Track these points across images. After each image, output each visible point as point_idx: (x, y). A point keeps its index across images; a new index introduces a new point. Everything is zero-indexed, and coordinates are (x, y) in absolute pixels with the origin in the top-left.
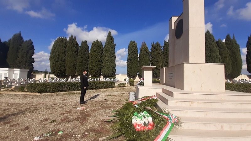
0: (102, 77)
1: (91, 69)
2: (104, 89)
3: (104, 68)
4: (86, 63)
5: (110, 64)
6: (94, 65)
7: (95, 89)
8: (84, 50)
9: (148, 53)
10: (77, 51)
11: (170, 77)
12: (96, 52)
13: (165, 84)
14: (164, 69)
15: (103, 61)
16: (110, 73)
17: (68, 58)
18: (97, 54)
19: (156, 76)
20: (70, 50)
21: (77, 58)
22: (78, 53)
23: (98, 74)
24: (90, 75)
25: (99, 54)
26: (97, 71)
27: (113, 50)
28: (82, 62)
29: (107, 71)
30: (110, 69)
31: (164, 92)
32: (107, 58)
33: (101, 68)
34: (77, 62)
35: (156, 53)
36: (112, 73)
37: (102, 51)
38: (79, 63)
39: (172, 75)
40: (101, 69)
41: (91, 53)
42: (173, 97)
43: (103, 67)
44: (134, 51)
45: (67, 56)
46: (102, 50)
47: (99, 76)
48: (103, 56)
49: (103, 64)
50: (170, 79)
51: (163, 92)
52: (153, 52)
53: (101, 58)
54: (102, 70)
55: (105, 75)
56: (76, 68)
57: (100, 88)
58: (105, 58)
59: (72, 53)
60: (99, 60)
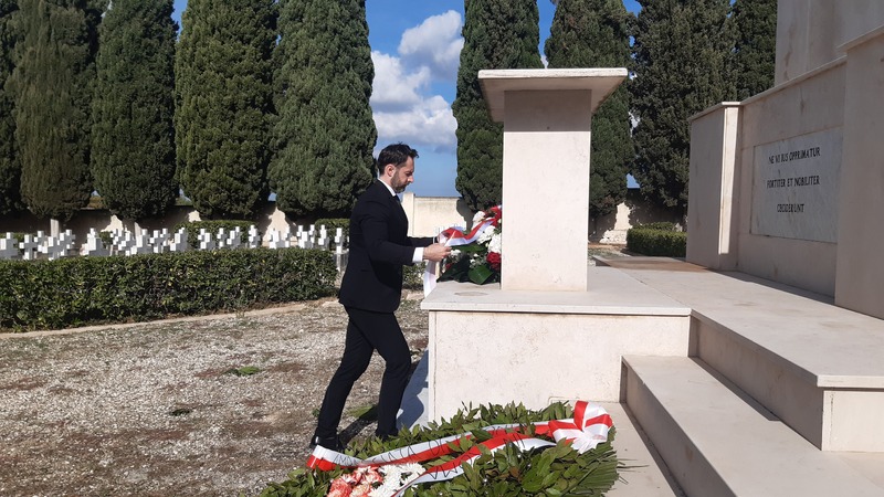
0: (278, 219)
1: (196, 167)
2: (251, 307)
3: (287, 151)
4: (158, 120)
5: (328, 125)
6: (216, 131)
7: (173, 310)
8: (136, 26)
9: (616, 27)
10: (91, 37)
11: (788, 195)
12: (223, 38)
13: (735, 266)
14: (731, 116)
15: (277, 101)
16: (333, 188)
17: (32, 89)
18: (229, 49)
19: (671, 202)
20: (43, 30)
21: (90, 84)
22: (94, 47)
23: (251, 202)
24: (190, 208)
25: (250, 48)
26: (242, 180)
27: (347, 13)
28: (128, 114)
29: (310, 175)
30: (331, 158)
31: (705, 352)
32: (305, 80)
33: (265, 156)
34: (93, 116)
35: (677, 29)
36: (348, 187)
37: (273, 26)
38: (106, 125)
39: (803, 168)
40: (264, 166)
41: (185, 45)
42: (813, 435)
43: (283, 145)
44: (512, 19)
45: (22, 70)
46: (271, 21)
47: (259, 215)
48: (278, 64)
49: (279, 128)
50: (782, 208)
51: (695, 354)
52: (660, 18)
53: (266, 77)
54: (277, 166)
55: (297, 204)
56: (87, 160)
57: (216, 307)
58: (293, 77)
59: (52, 48)
60: (251, 91)
